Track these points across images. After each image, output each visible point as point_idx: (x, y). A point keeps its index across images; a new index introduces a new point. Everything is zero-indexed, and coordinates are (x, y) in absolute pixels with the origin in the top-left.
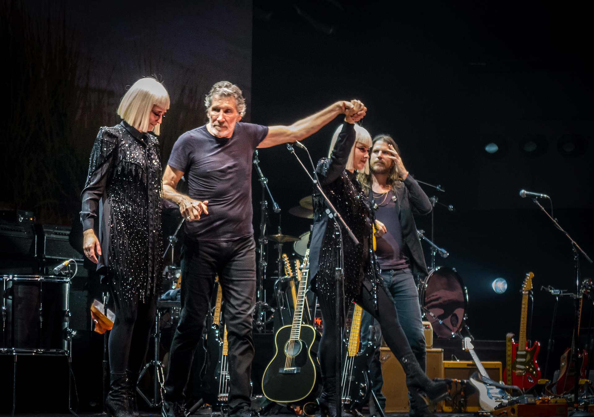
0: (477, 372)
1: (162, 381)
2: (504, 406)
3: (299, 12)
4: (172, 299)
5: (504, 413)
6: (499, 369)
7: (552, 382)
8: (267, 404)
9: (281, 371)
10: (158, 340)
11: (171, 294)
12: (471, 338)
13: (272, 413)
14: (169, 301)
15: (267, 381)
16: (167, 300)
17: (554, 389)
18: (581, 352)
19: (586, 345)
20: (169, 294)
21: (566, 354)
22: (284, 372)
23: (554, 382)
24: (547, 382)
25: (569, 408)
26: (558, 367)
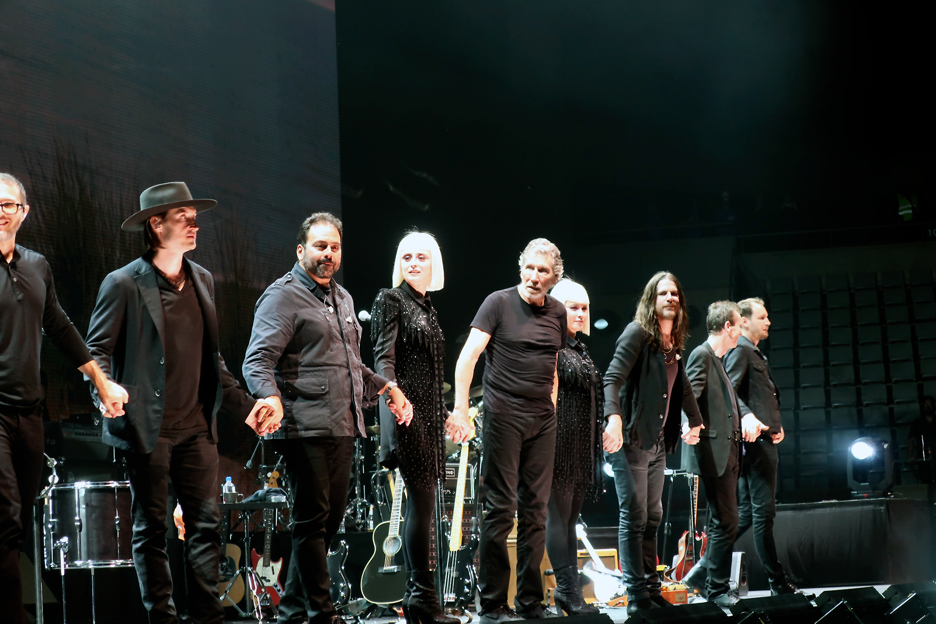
0: (590, 561)
1: (254, 588)
2: (620, 596)
3: (391, 188)
4: (261, 500)
5: (620, 603)
6: (614, 556)
7: (671, 567)
8: (367, 607)
9: (380, 571)
10: (248, 544)
11: (259, 495)
12: (584, 525)
13: (375, 617)
14: (258, 502)
15: (366, 583)
16: (256, 501)
17: (673, 575)
18: (700, 535)
19: (705, 527)
20: (258, 494)
21: (683, 538)
22: (384, 572)
23: (673, 568)
24: (666, 568)
25: (689, 595)
26: (677, 553)
